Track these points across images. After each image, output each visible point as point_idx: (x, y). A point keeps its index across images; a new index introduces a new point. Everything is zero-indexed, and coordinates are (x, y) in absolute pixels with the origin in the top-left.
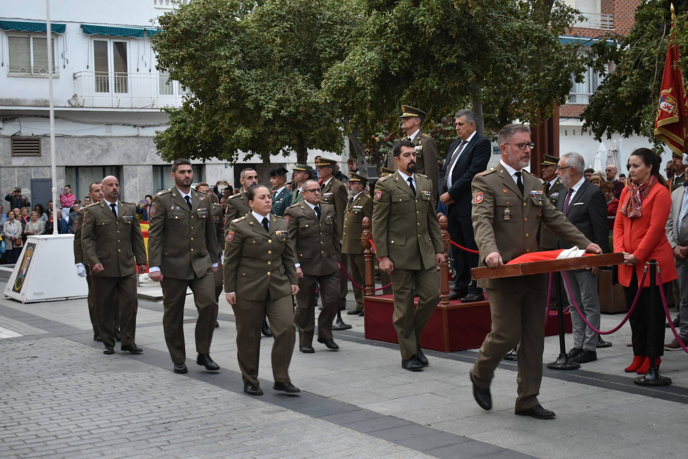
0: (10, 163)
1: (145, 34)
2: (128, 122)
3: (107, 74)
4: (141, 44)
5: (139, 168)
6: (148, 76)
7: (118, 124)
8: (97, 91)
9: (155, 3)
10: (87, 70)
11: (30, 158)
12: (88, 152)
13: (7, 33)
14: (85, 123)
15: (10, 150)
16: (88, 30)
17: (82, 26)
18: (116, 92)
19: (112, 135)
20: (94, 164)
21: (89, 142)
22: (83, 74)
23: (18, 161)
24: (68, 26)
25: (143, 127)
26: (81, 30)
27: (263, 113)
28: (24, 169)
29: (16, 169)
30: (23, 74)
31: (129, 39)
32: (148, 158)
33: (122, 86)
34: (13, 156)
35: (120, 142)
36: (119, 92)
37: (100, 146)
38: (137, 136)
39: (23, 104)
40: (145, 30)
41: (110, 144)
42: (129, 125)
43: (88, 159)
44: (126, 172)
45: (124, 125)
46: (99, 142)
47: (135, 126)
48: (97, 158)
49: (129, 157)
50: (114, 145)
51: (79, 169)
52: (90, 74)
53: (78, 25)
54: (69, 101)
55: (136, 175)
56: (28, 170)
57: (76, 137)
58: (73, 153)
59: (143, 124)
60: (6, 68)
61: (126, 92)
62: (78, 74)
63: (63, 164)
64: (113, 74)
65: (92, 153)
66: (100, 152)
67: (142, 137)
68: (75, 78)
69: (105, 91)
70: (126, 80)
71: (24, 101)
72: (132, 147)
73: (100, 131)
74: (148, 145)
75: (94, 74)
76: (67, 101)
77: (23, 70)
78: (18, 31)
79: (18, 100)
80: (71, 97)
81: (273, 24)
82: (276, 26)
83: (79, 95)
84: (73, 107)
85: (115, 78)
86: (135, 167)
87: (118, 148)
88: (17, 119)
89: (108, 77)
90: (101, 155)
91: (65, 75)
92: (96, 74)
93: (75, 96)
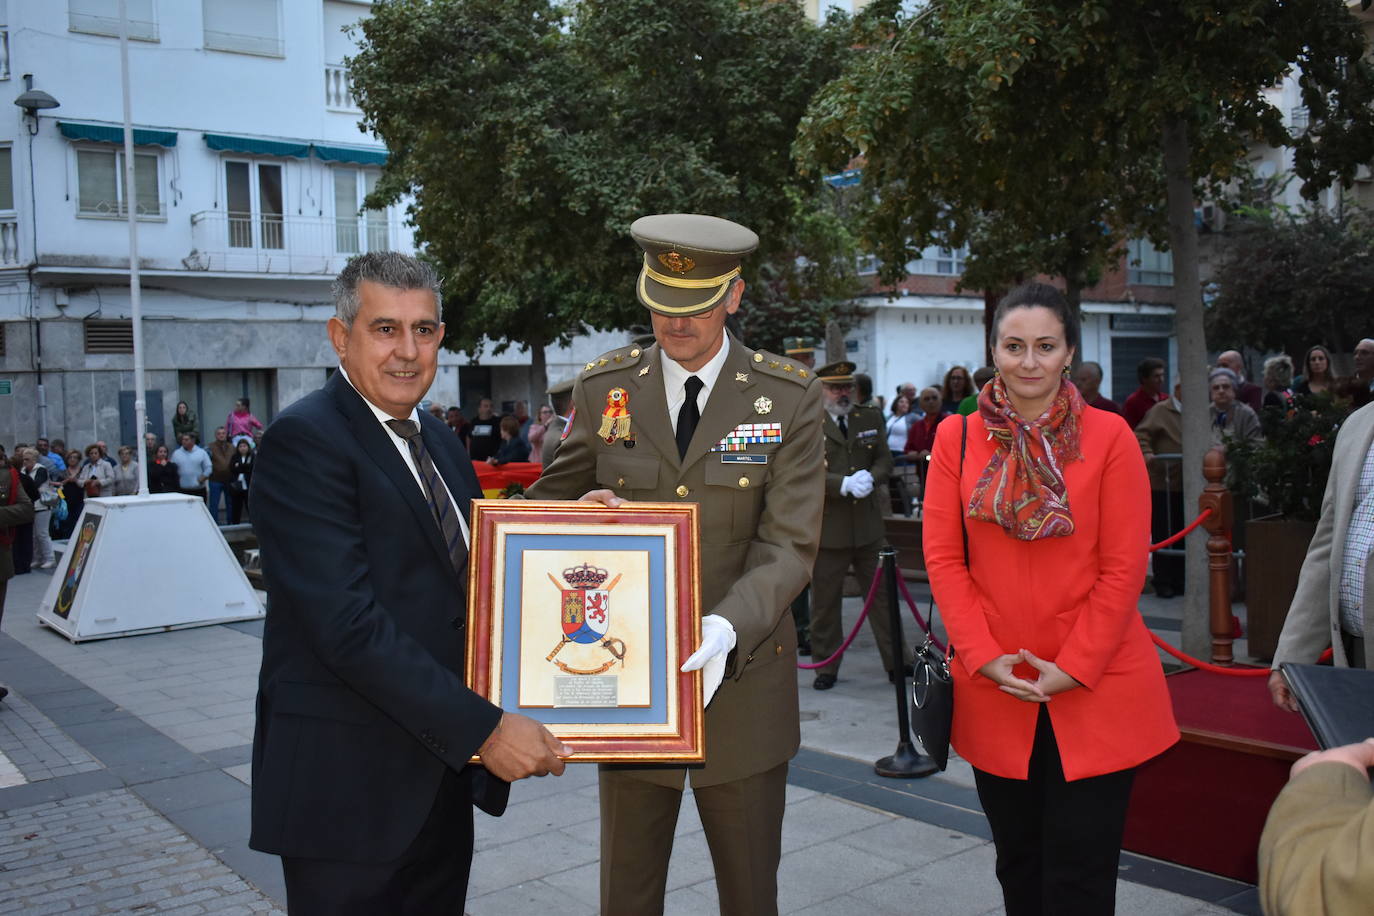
0: (83, 364)
1: (312, 154)
2: (284, 297)
3: (249, 217)
4: (306, 170)
5: (304, 374)
6: (318, 221)
7: (267, 300)
8: (232, 244)
9: (328, 104)
10: (214, 209)
11: (117, 356)
12: (216, 346)
13: (74, 145)
14: (212, 298)
15: (82, 343)
16: (215, 143)
17: (205, 137)
18: (263, 247)
19: (258, 318)
20: (228, 366)
21: (219, 330)
22: (207, 215)
23: (95, 362)
24: (182, 136)
25: (310, 305)
26: (203, 144)
28: (106, 374)
29: (93, 375)
30: (105, 214)
31: (285, 161)
32: (318, 357)
33: (274, 236)
34: (87, 352)
35: (272, 330)
36: (269, 247)
37: (238, 336)
38: (299, 321)
39: (104, 264)
40: (312, 146)
41: (254, 334)
42: (285, 301)
43: (218, 357)
44: (282, 379)
45: (277, 301)
46: (235, 329)
47: (296, 304)
48: (233, 357)
49: (287, 355)
50: (262, 335)
51: (203, 374)
52: (219, 216)
53: (199, 135)
54: (184, 262)
55: (300, 384)
56: (113, 377)
57: (196, 321)
58: (191, 347)
59: (311, 300)
60: (74, 204)
61: (281, 246)
62: (199, 217)
63: (174, 367)
64: (259, 218)
65: (225, 348)
66: (238, 346)
67: (308, 322)
68: (194, 223)
69: (245, 246)
70: (280, 226)
71: (106, 259)
72: (293, 338)
73: (238, 312)
74: (319, 335)
75: (226, 216)
76: (179, 262)
77: (103, 209)
78: (95, 142)
79: (96, 259)
80: (186, 255)
83: (201, 251)
84: (189, 270)
85: (262, 224)
86: (296, 372)
87: (268, 339)
88: (93, 291)
89: (250, 223)
90: (238, 353)
91: (177, 217)
92: (230, 216)
93: (194, 253)
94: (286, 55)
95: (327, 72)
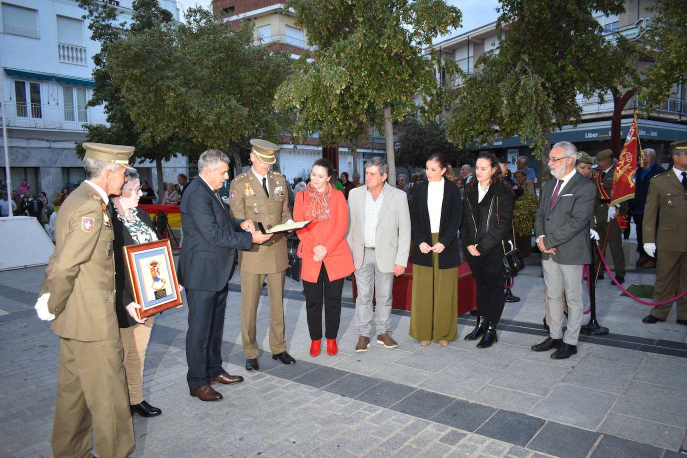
1: (54, 79)
2: (42, 138)
3: (26, 104)
4: (51, 86)
5: (52, 169)
6: (57, 107)
7: (35, 139)
8: (19, 115)
9: (60, 59)
10: (9, 100)
12: (13, 157)
14: (10, 137)
16: (10, 73)
17: (5, 70)
18: (33, 117)
19: (31, 146)
20: (18, 166)
21: (14, 151)
22: (7, 103)
25: (54, 142)
26: (4, 73)
27: (205, 122)
31: (41, 82)
32: (58, 162)
33: (37, 113)
35: (37, 151)
36: (36, 117)
37: (22, 153)
38: (49, 148)
40: (53, 76)
41: (29, 152)
42: (43, 140)
43: (13, 162)
44: (42, 172)
45: (39, 139)
46: (21, 151)
47: (48, 141)
48: (20, 162)
49: (44, 162)
50: (33, 153)
52: (12, 103)
53: (2, 69)
55: (50, 174)
59: (54, 140)
61: (41, 117)
64: (30, 105)
65: (17, 158)
66: (22, 157)
67: (53, 148)
69: (25, 116)
70: (40, 109)
72: (46, 155)
73: (23, 143)
74: (58, 154)
75: (15, 104)
81: (210, 54)
82: (212, 56)
85: (32, 108)
86: (49, 168)
87: (36, 155)
89: (26, 107)
92: (17, 104)
94: (41, 37)
95: (59, 46)
